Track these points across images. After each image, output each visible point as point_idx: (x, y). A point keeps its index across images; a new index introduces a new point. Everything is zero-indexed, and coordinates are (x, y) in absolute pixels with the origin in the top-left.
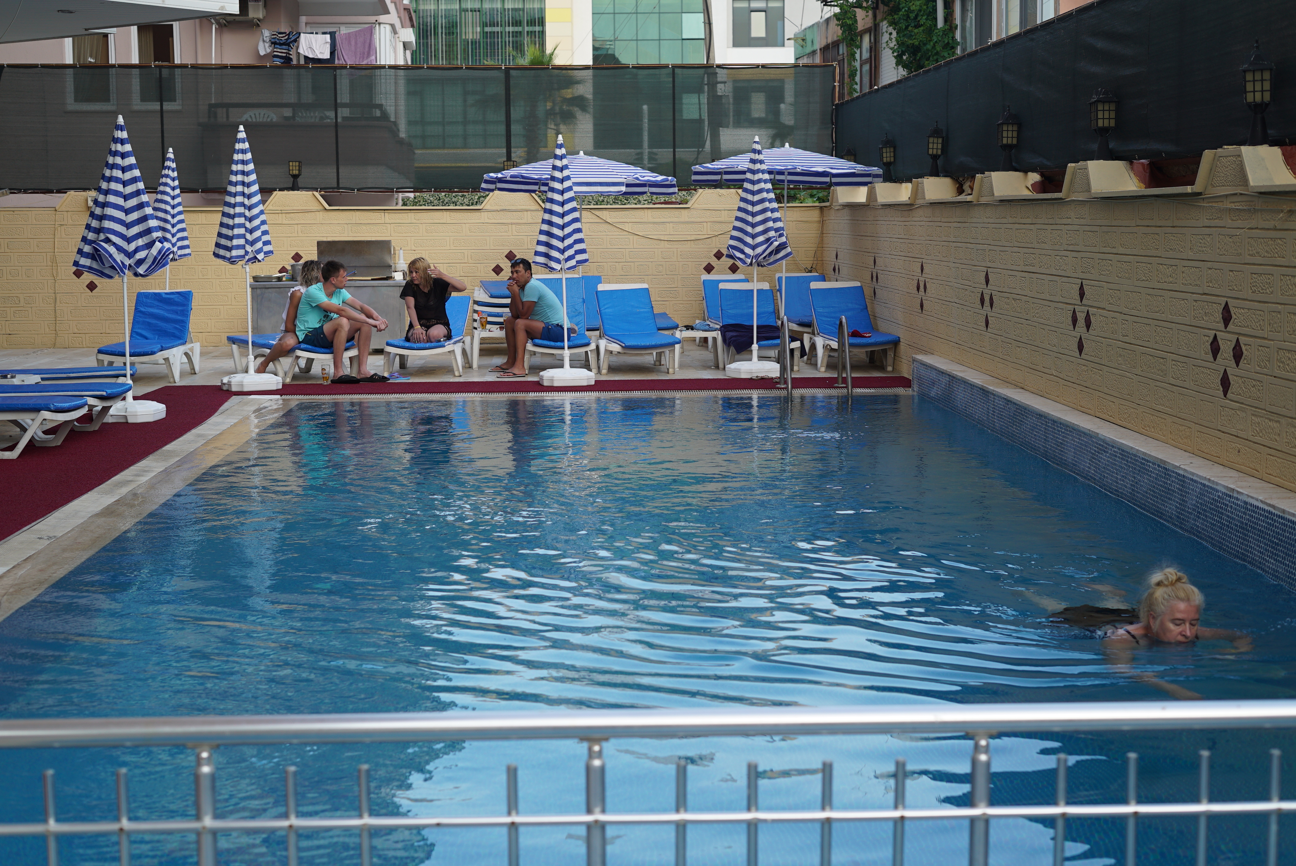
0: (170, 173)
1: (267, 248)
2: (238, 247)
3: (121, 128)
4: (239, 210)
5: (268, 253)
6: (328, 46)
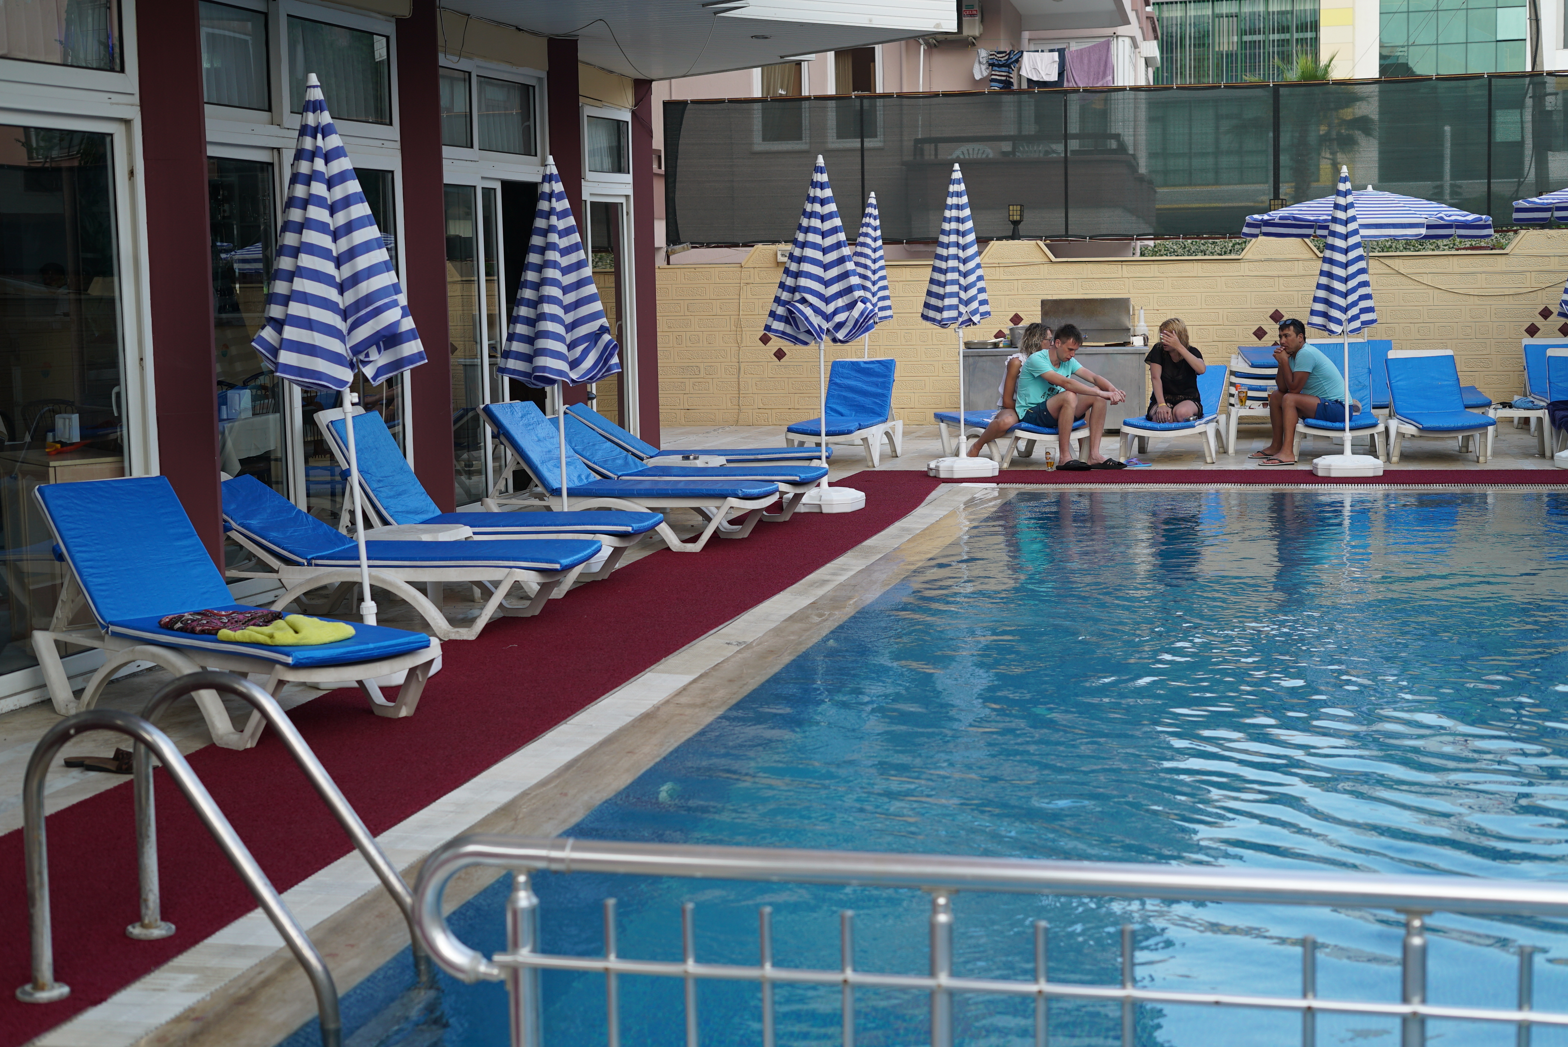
0: (872, 221)
1: (983, 309)
2: (951, 307)
3: (820, 170)
4: (952, 263)
5: (984, 314)
6: (1056, 66)
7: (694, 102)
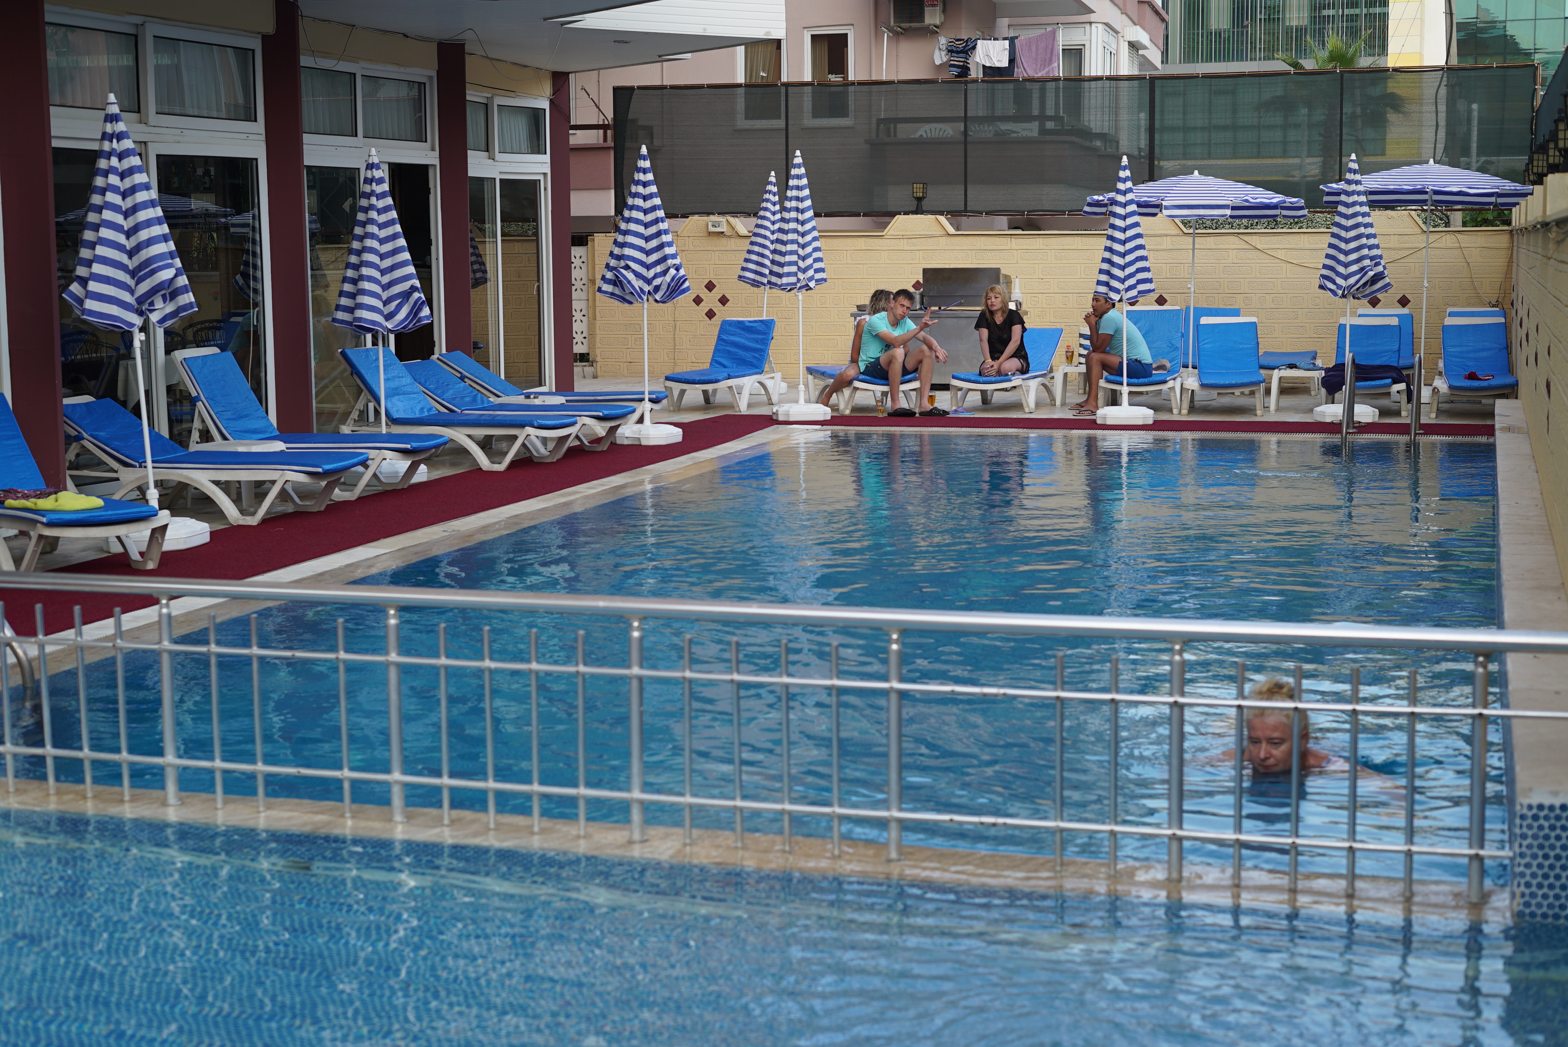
0: (771, 197)
1: (818, 276)
2: (789, 274)
4: (791, 236)
5: (819, 281)
6: (1007, 53)
7: (640, 88)
